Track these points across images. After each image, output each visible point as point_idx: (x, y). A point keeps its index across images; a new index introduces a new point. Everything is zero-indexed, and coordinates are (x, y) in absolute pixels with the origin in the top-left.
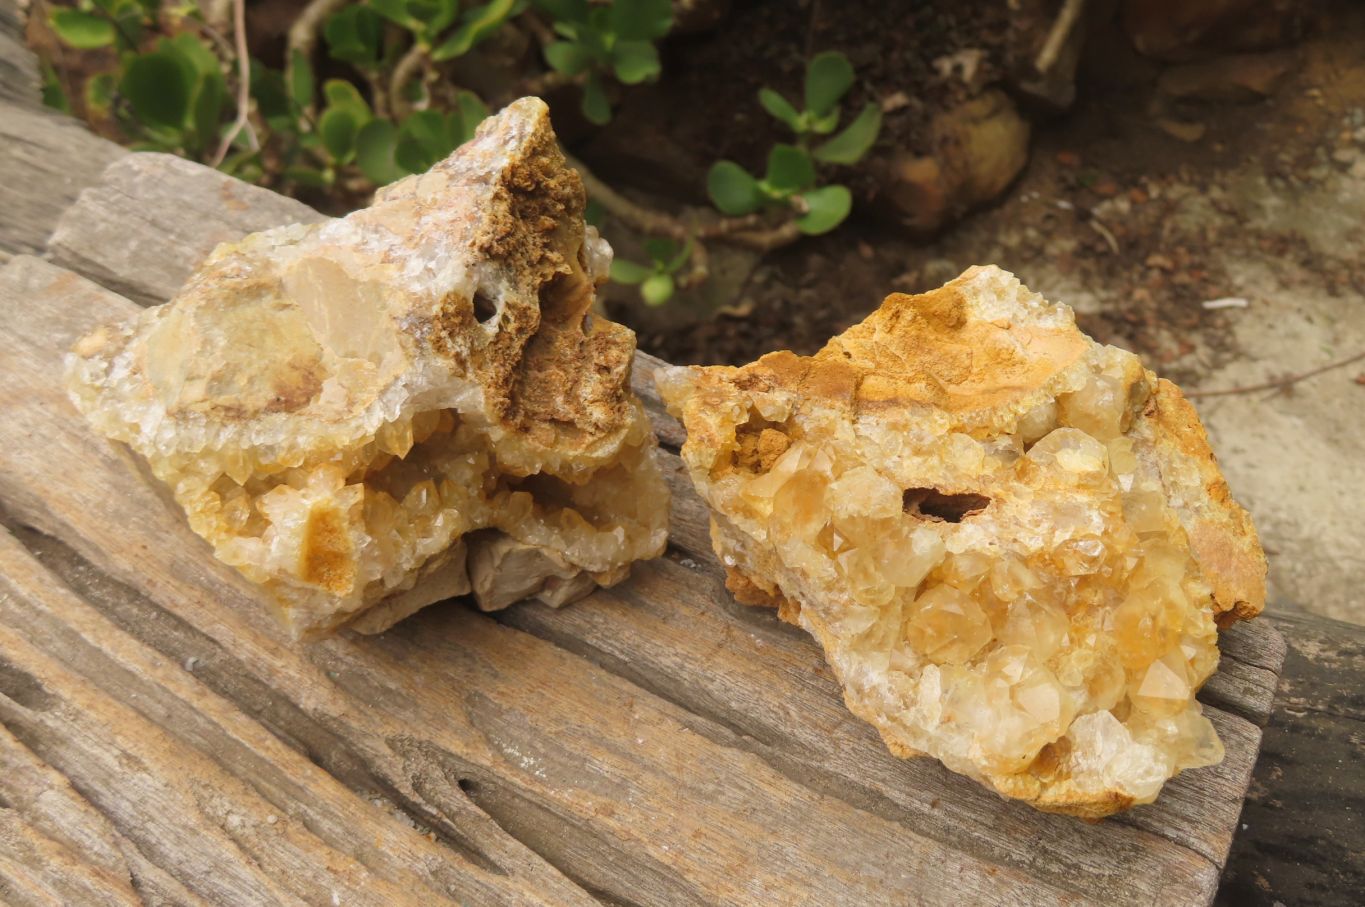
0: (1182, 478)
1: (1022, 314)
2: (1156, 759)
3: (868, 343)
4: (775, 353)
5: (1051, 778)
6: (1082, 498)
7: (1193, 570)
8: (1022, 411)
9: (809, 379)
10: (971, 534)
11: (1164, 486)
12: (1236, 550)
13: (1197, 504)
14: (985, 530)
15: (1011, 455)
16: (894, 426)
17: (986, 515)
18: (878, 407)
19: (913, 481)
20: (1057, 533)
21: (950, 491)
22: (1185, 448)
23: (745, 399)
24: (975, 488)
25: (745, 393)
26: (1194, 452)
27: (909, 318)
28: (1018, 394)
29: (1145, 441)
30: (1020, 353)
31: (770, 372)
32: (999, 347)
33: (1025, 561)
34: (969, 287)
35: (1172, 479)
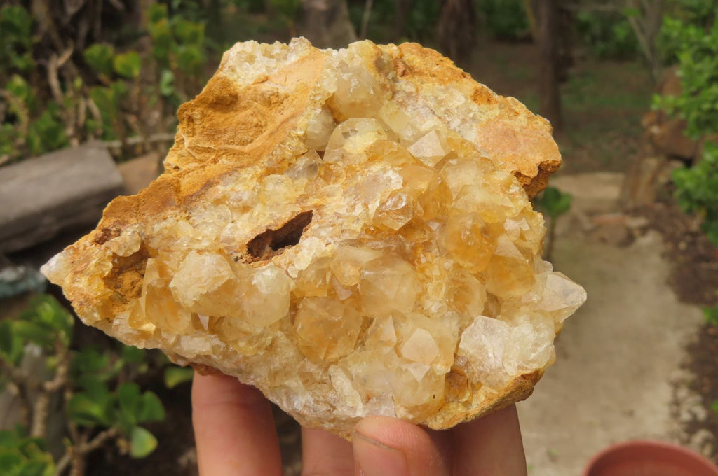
0: (450, 104)
1: (273, 63)
2: (537, 330)
3: (184, 151)
4: (109, 204)
5: (468, 394)
6: (376, 168)
7: (487, 165)
8: (301, 133)
9: (141, 207)
10: (309, 248)
11: (440, 118)
12: (517, 130)
13: (471, 115)
14: (319, 237)
15: (312, 168)
16: (218, 202)
17: (314, 226)
18: (199, 196)
19: (249, 235)
20: (370, 206)
21: (280, 225)
22: (442, 81)
23: (105, 250)
24: (298, 209)
25: (103, 247)
26: (449, 80)
27: (199, 116)
28: (292, 121)
29: (409, 95)
30: (282, 91)
31: (113, 219)
32: (267, 96)
33: (357, 243)
34: (226, 69)
35: (443, 109)
